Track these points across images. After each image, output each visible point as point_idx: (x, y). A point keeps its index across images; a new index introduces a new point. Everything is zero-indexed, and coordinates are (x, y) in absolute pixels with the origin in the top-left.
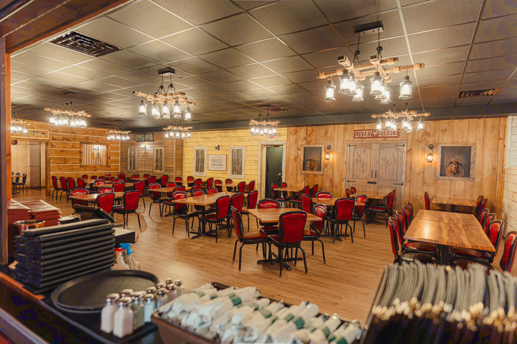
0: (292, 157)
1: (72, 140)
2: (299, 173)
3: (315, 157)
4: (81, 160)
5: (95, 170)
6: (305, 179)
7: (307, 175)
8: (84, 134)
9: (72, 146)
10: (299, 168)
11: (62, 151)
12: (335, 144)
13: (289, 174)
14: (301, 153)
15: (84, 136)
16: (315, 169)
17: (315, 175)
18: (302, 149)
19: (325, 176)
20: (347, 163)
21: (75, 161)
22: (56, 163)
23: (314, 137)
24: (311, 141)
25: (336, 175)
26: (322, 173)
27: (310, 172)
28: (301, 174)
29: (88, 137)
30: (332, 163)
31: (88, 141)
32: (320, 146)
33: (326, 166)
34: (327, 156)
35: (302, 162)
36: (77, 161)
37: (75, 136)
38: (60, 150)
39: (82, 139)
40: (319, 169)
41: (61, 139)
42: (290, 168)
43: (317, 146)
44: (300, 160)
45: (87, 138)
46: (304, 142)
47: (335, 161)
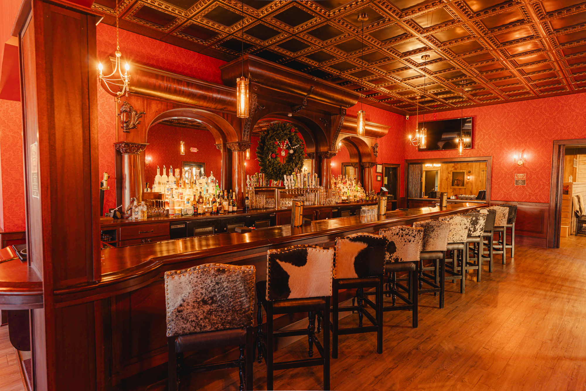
0: (444, 178)
2: (449, 188)
3: (460, 178)
6: (453, 191)
7: (455, 189)
10: (449, 185)
12: (474, 170)
13: (443, 189)
14: (451, 176)
16: (460, 185)
17: (460, 189)
18: (452, 173)
19: (467, 189)
20: (482, 181)
23: (459, 166)
24: (458, 168)
25: (474, 188)
26: (465, 187)
27: (457, 187)
28: (451, 188)
30: (471, 181)
32: (464, 171)
33: (467, 183)
34: (468, 177)
35: (451, 181)
40: (463, 185)
42: (443, 185)
43: (461, 171)
44: (450, 180)
46: (453, 169)
47: (474, 180)
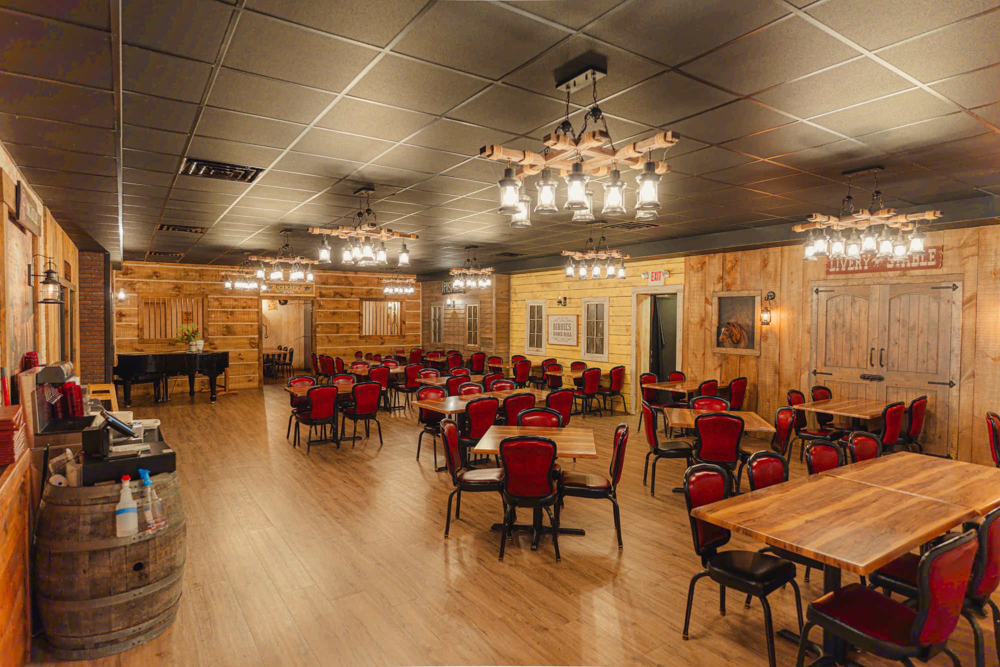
0: (695, 319)
1: (347, 296)
2: (709, 353)
3: (741, 318)
4: (360, 327)
5: (382, 343)
6: (721, 366)
7: (725, 358)
8: (365, 286)
9: (348, 304)
10: (708, 342)
11: (334, 313)
12: (784, 288)
13: (690, 355)
14: (713, 309)
15: (365, 288)
16: (743, 344)
17: (742, 357)
18: (715, 301)
19: (763, 359)
20: (813, 331)
21: (351, 330)
22: (325, 333)
23: (738, 276)
24: (734, 283)
25: (788, 357)
26: (757, 353)
27: (731, 351)
28: (714, 354)
29: (372, 289)
30: (777, 330)
31: (371, 296)
32: (752, 293)
33: (764, 337)
34: (766, 316)
35: (715, 329)
36: (355, 329)
37: (352, 289)
38: (331, 313)
39: (362, 294)
40: (751, 344)
41: (332, 294)
42: (691, 341)
43: (745, 293)
44: (711, 324)
45: (369, 292)
46: (719, 287)
47: (785, 325)
